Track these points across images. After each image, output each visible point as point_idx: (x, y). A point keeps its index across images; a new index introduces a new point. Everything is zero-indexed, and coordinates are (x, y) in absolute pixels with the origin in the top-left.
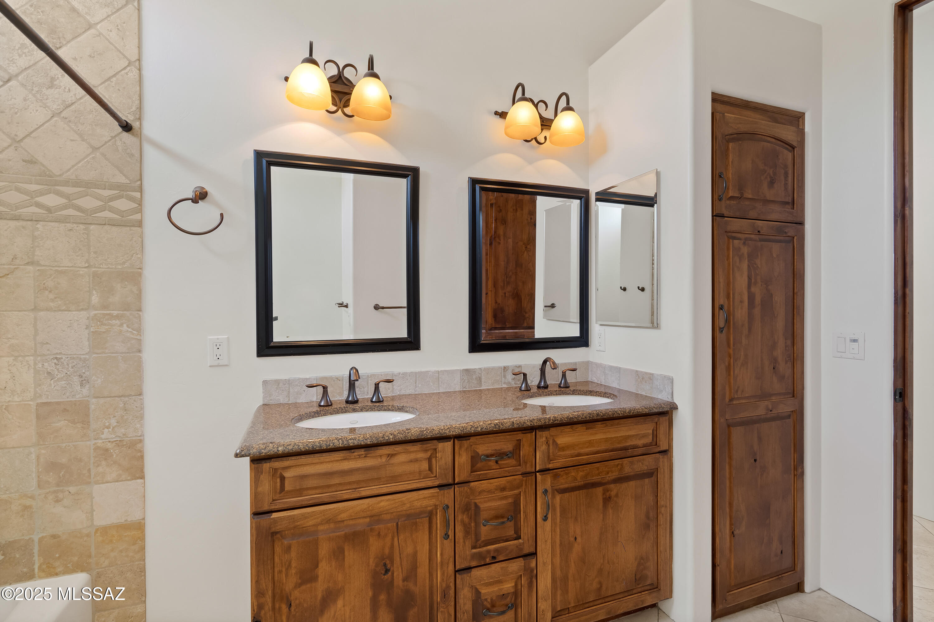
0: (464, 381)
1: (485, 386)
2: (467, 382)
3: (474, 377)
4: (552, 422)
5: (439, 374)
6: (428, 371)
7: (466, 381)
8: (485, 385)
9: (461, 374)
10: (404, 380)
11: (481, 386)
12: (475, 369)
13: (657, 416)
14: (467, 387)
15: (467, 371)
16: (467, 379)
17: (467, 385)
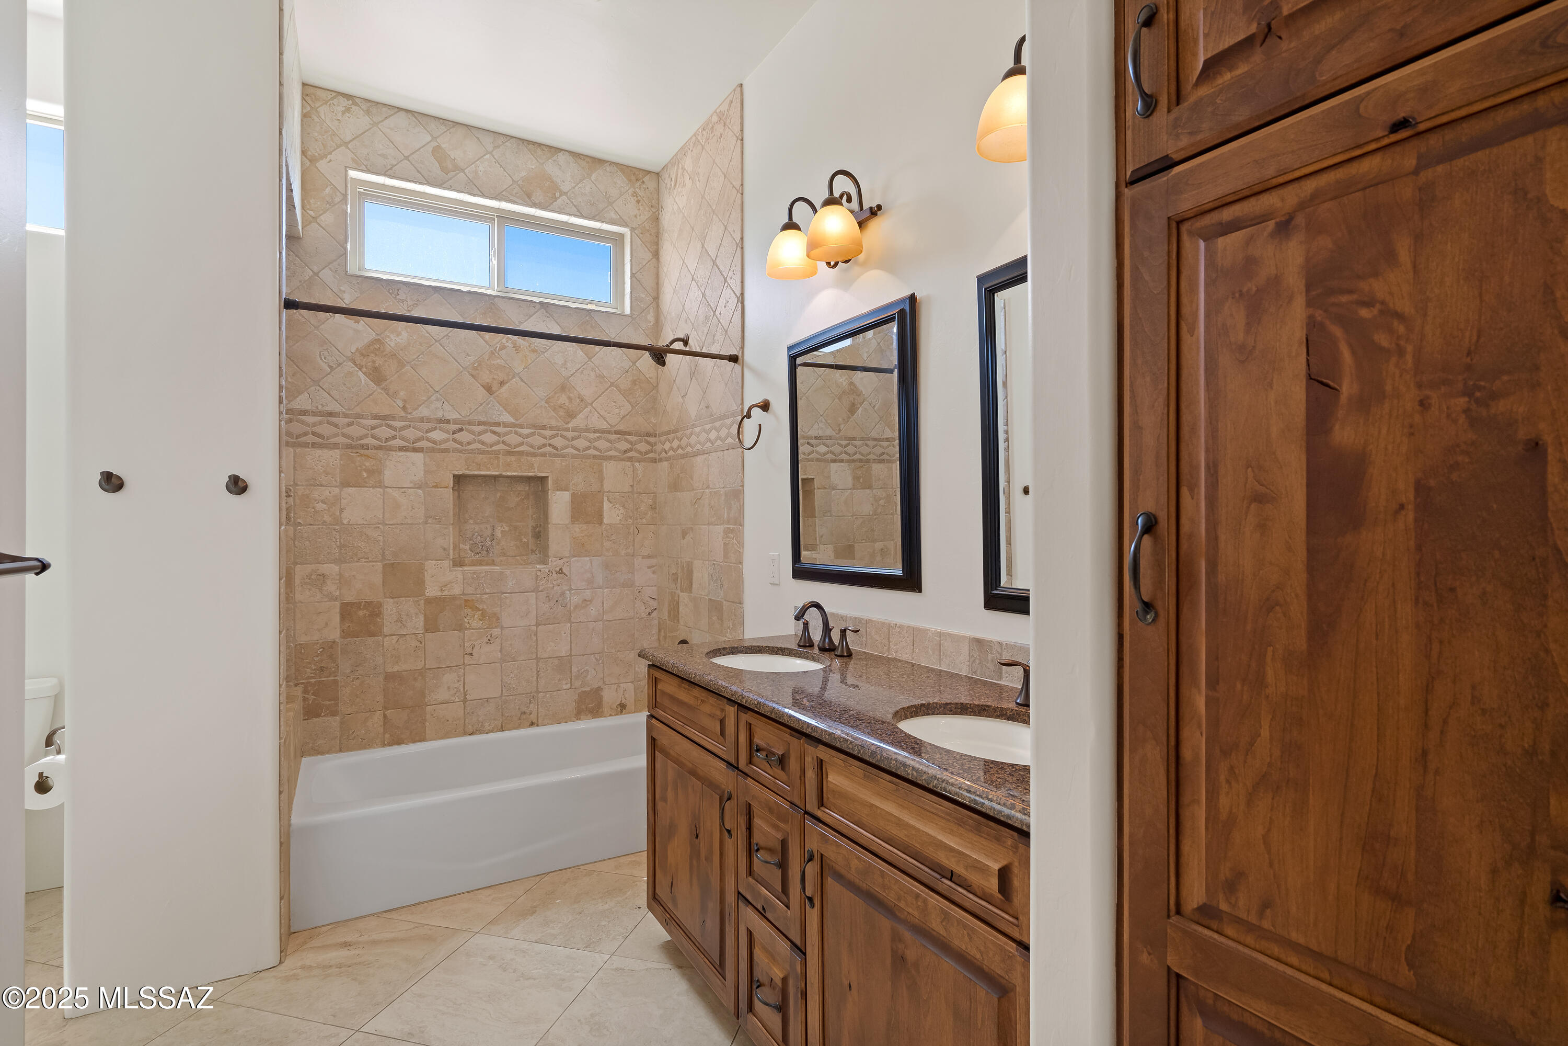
0: (974, 661)
1: (1008, 680)
2: (978, 664)
3: (990, 657)
4: (809, 732)
5: (940, 637)
6: (928, 630)
7: (978, 662)
8: (1007, 677)
9: (969, 646)
10: (900, 637)
11: (1001, 678)
12: (992, 641)
13: (1015, 834)
14: (978, 673)
15: (979, 642)
16: (978, 657)
17: (978, 669)
